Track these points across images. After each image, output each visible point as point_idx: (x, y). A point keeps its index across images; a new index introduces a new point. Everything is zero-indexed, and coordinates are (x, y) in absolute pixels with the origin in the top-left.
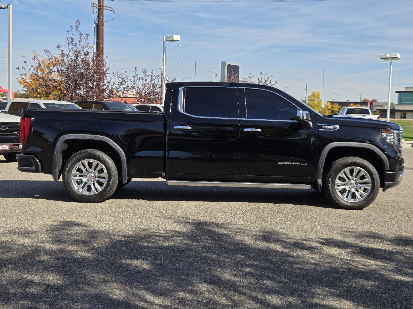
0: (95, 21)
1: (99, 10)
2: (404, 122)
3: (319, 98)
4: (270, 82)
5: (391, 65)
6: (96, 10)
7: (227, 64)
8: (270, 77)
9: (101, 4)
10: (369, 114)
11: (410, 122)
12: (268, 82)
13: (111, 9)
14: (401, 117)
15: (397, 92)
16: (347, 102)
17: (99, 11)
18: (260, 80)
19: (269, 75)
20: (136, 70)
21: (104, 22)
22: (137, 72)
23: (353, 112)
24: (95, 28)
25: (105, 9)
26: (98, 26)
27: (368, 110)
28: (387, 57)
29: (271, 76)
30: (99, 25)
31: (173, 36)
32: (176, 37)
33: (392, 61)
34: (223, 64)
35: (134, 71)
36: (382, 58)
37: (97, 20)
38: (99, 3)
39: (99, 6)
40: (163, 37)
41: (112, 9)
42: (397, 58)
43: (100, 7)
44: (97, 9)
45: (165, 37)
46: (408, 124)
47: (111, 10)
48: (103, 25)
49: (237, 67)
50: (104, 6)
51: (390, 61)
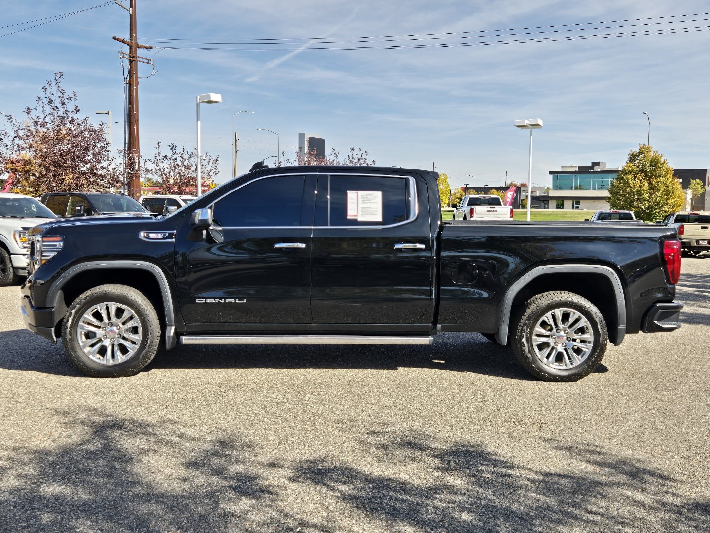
0: (126, 78)
1: (131, 62)
2: (557, 214)
3: (446, 182)
4: (365, 162)
5: (530, 136)
6: (126, 63)
7: (307, 136)
8: (364, 154)
9: (133, 53)
10: (500, 204)
11: (565, 214)
12: (362, 162)
13: (148, 61)
14: (557, 208)
15: (551, 173)
16: (485, 187)
17: (130, 64)
18: (350, 158)
19: (363, 151)
20: (159, 145)
21: (139, 80)
22: (160, 149)
23: (478, 203)
24: (125, 88)
25: (139, 61)
26: (130, 85)
27: (498, 199)
28: (525, 124)
29: (367, 153)
30: (131, 83)
31: (209, 95)
32: (215, 97)
33: (533, 130)
34: (302, 136)
35: (156, 147)
36: (518, 126)
37: (128, 77)
38: (130, 53)
39: (130, 57)
40: (197, 98)
41: (150, 62)
42: (538, 125)
43: (132, 58)
44: (128, 61)
45: (198, 97)
46: (563, 217)
47: (148, 63)
48: (137, 84)
49: (322, 142)
50: (138, 57)
51: (529, 130)
